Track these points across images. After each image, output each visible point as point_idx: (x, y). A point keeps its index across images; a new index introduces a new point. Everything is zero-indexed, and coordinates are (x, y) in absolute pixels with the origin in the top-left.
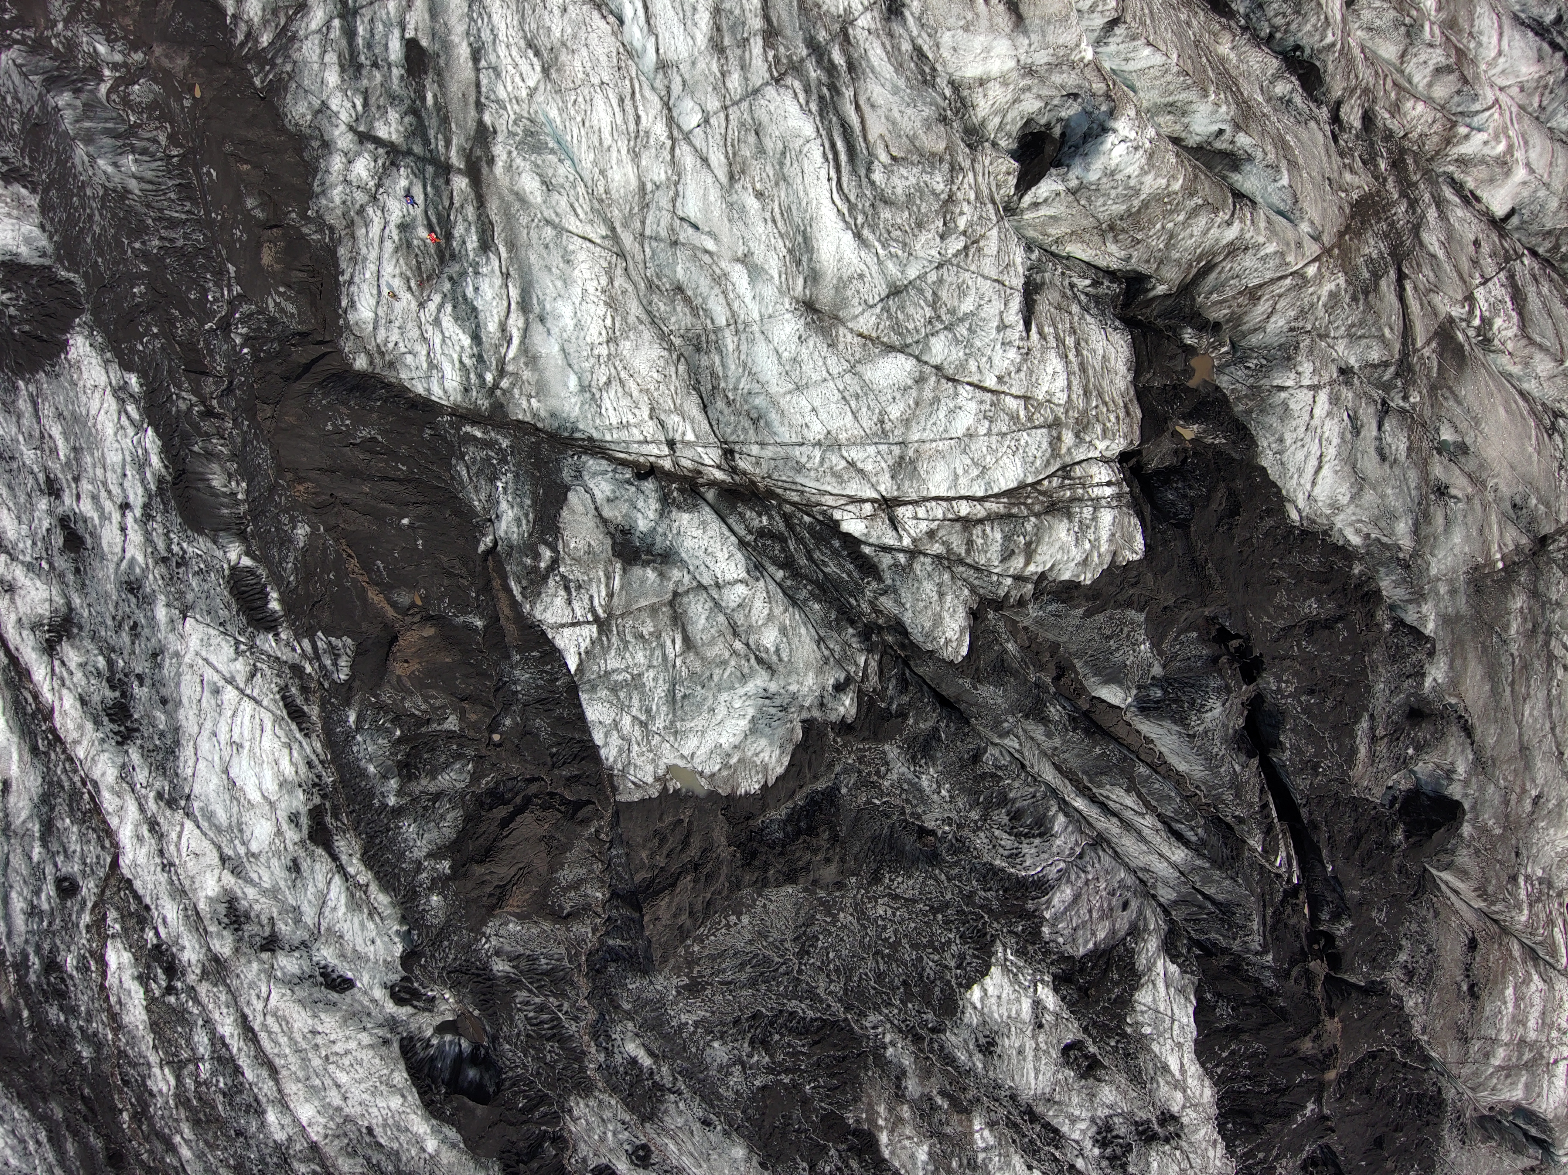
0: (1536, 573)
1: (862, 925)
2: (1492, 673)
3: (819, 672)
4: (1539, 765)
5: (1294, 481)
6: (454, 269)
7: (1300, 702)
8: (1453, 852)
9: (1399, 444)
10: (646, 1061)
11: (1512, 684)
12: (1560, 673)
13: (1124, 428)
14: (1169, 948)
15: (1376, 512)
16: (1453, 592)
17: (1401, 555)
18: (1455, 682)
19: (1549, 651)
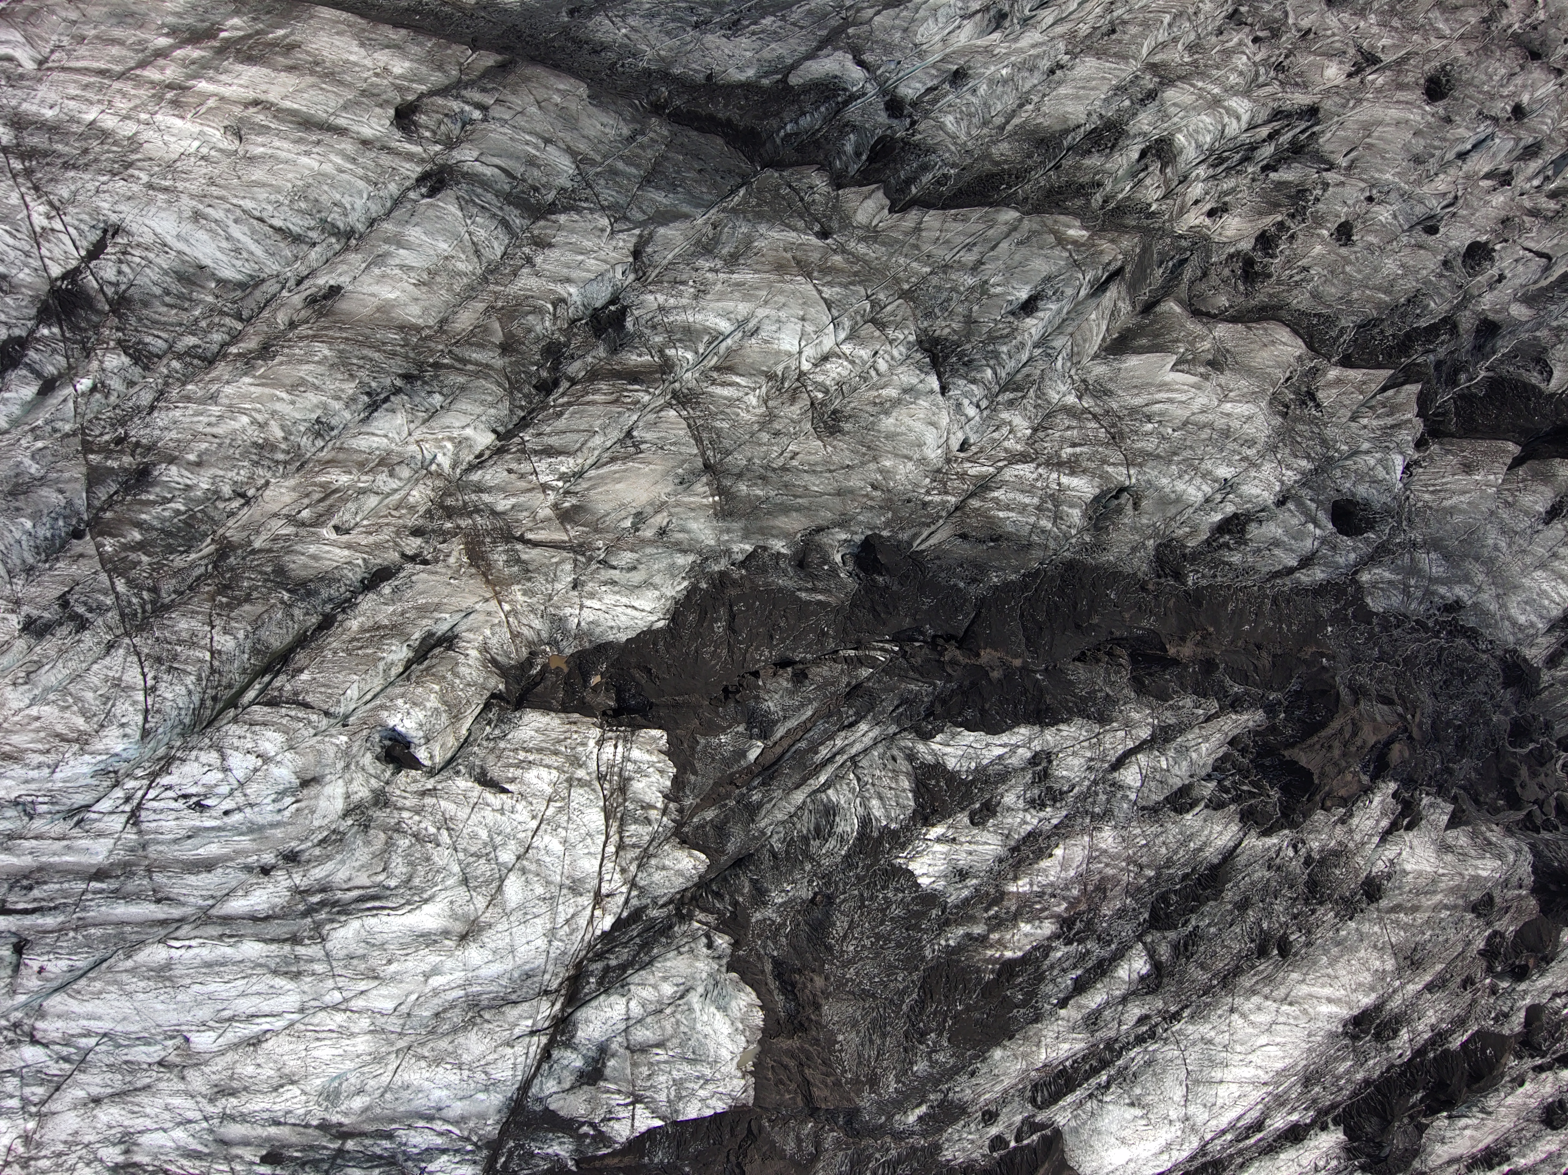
0: (727, 473)
2: (785, 510)
3: (695, 957)
4: (852, 483)
5: (639, 622)
6: (400, 1157)
7: (776, 646)
8: (900, 542)
9: (627, 557)
10: (924, 1109)
11: (795, 496)
12: (795, 463)
13: (583, 729)
14: (926, 737)
15: (666, 575)
16: (728, 531)
17: (699, 560)
18: (787, 534)
19: (778, 468)
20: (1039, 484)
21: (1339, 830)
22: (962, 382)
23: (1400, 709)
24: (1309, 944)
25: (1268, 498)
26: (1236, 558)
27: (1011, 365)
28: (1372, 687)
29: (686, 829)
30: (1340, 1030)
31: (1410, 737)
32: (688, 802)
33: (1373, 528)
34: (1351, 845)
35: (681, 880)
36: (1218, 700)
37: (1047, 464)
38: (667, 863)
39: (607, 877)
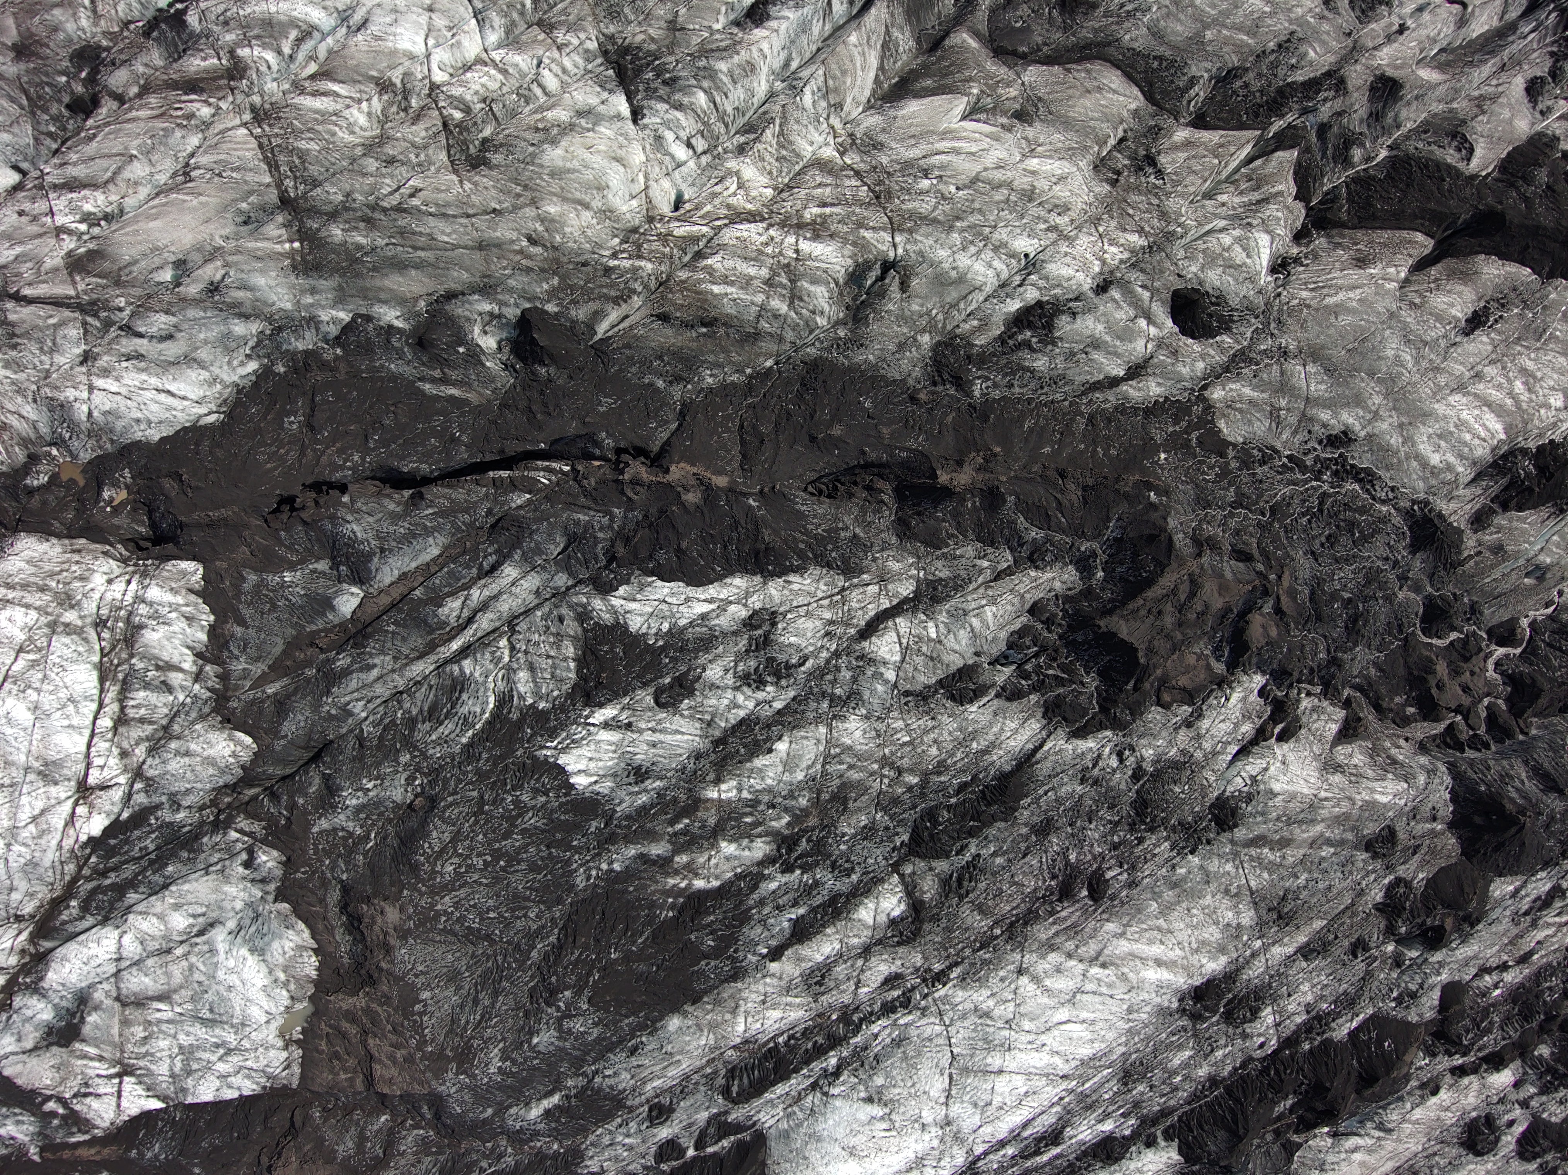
0: (313, 211)
1: (461, 887)
2: (400, 266)
3: (227, 880)
4: (498, 234)
5: (179, 414)
7: (373, 450)
8: (575, 321)
9: (160, 322)
10: (556, 1099)
11: (415, 248)
12: (415, 202)
14: (605, 589)
15: (219, 350)
16: (313, 291)
17: (268, 332)
18: (400, 301)
19: (392, 209)
20: (769, 250)
21: (1183, 736)
22: (661, 107)
23: (1260, 567)
24: (1132, 884)
25: (1085, 282)
26: (1040, 363)
27: (737, 95)
28: (1226, 541)
29: (234, 704)
30: (1175, 1005)
31: (1278, 610)
32: (238, 666)
33: (1228, 329)
34: (1199, 755)
35: (211, 771)
36: (1012, 550)
37: (783, 225)
38: (193, 746)
39: (98, 761)
